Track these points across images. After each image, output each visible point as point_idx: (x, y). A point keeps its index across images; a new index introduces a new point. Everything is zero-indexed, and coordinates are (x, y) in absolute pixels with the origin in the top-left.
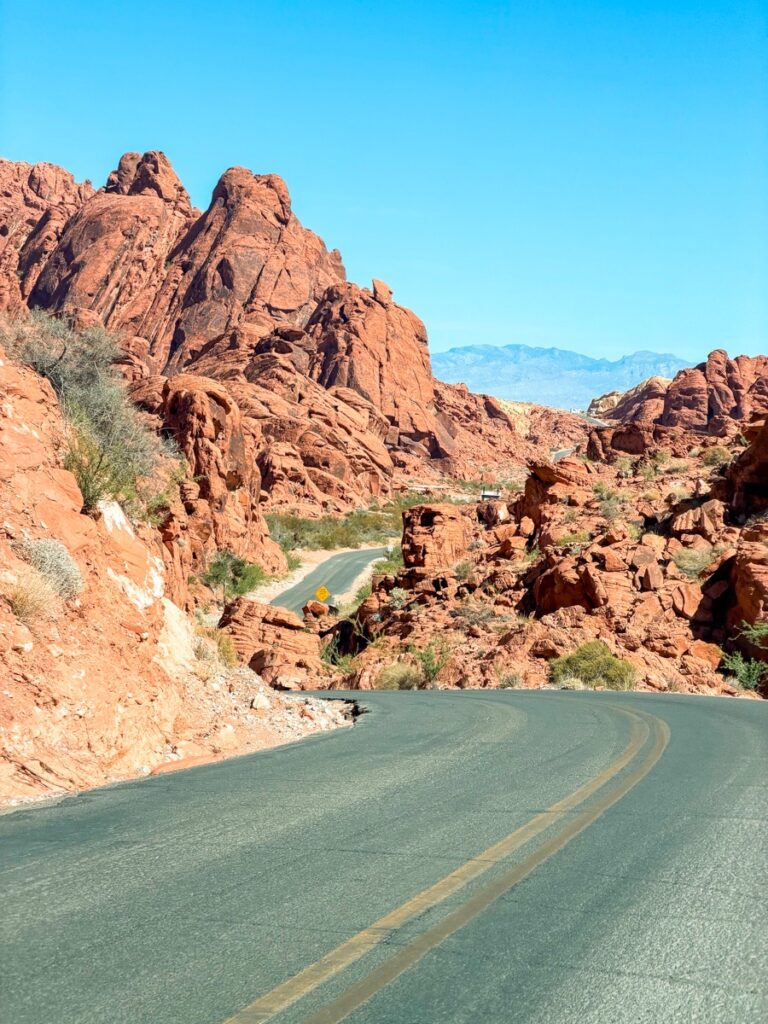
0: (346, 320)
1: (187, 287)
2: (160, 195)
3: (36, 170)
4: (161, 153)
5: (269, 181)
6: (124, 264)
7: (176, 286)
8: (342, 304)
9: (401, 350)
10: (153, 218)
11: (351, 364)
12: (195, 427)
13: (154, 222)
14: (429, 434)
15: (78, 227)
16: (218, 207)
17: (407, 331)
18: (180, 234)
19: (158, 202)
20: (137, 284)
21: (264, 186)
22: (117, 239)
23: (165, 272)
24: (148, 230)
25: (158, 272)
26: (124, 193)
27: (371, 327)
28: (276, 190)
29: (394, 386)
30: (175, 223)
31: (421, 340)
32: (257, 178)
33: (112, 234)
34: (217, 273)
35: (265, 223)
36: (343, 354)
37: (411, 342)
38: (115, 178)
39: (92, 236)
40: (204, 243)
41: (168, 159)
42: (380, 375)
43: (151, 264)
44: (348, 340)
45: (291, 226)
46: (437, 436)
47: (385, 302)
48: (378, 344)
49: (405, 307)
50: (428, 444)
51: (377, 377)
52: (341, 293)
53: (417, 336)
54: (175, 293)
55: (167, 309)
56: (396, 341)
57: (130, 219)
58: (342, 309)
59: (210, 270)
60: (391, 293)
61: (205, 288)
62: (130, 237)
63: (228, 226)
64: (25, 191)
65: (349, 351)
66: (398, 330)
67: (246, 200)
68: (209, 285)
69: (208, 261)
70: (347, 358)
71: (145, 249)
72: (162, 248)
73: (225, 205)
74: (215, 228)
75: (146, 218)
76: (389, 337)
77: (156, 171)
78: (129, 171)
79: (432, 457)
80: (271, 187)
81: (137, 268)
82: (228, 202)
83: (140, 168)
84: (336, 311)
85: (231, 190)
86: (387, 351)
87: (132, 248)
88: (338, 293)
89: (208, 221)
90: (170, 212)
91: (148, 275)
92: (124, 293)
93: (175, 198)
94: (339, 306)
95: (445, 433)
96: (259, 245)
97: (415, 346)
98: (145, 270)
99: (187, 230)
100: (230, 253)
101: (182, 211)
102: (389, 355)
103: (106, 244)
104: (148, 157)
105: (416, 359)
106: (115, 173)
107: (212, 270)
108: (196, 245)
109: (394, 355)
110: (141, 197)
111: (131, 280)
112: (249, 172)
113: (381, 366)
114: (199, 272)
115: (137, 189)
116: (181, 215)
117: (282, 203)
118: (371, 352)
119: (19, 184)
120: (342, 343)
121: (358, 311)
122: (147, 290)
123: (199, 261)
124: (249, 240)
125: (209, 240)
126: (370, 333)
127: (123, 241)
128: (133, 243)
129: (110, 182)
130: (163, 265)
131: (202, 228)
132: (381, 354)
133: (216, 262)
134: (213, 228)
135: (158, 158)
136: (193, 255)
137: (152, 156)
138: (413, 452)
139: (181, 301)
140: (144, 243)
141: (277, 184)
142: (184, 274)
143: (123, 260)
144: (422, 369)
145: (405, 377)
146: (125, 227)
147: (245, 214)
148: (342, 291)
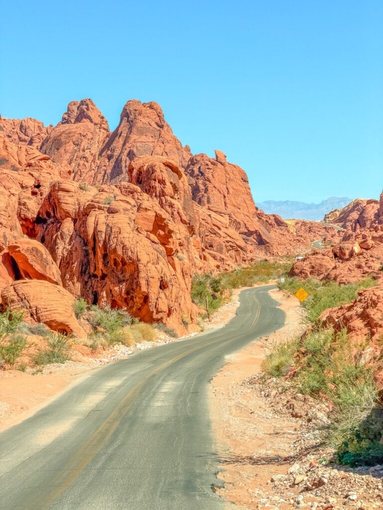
0: (202, 174)
1: (111, 168)
2: (92, 122)
3: (23, 122)
4: (89, 99)
5: (151, 106)
6: (75, 160)
7: (105, 168)
8: (199, 165)
9: (235, 187)
10: (89, 134)
11: (208, 198)
12: (158, 189)
13: (90, 136)
14: (256, 232)
15: (49, 144)
16: (124, 122)
17: (237, 177)
18: (104, 141)
19: (91, 125)
20: (84, 170)
21: (148, 108)
22: (70, 147)
23: (98, 162)
24: (87, 141)
25: (94, 162)
26: (71, 123)
27: (217, 176)
28: (155, 110)
29: (233, 208)
30: (101, 135)
31: (245, 181)
32: (144, 105)
33: (67, 145)
34: (127, 158)
35: (151, 128)
36: (203, 193)
37: (240, 183)
38: (66, 116)
39: (57, 147)
40: (118, 143)
41: (94, 102)
42: (225, 202)
43: (90, 158)
44: (205, 185)
45: (165, 128)
46: (260, 232)
47: (223, 162)
48: (222, 185)
49: (234, 164)
50: (256, 238)
51: (223, 203)
52: (198, 160)
53: (242, 179)
54: (105, 172)
55: (101, 181)
56: (231, 183)
57: (77, 136)
58: (199, 168)
59: (123, 157)
60: (225, 157)
61: (121, 167)
62: (77, 145)
63: (131, 132)
64: (19, 134)
65: (206, 190)
66: (232, 176)
67: (139, 117)
68: (124, 166)
69: (122, 152)
70: (206, 195)
71: (86, 151)
72: (96, 149)
73: (128, 121)
74: (124, 135)
75: (85, 134)
76: (227, 181)
77: (88, 109)
78: (73, 111)
79: (259, 245)
80: (152, 108)
81: (83, 162)
82: (129, 119)
83: (79, 109)
84: (196, 169)
85: (130, 113)
86: (227, 188)
87: (79, 151)
88: (196, 160)
89: (120, 131)
90: (98, 130)
91: (90, 165)
92: (77, 176)
93: (100, 123)
94: (198, 167)
95: (265, 230)
96: (149, 140)
97: (242, 184)
98: (87, 162)
99: (108, 138)
100: (133, 147)
101: (104, 129)
102: (228, 191)
103: (65, 150)
104: (83, 103)
105: (243, 191)
106: (66, 114)
107: (124, 157)
108: (114, 145)
109: (231, 191)
110: (81, 124)
111: (80, 168)
112: (139, 102)
113: (225, 197)
114: (117, 159)
115: (78, 120)
116: (104, 131)
117: (159, 116)
118: (218, 190)
119: (15, 130)
120: (202, 187)
121: (208, 169)
122: (90, 173)
123: (116, 154)
124: (143, 138)
125: (121, 141)
126: (217, 180)
127: (74, 148)
128: (79, 148)
129: (64, 119)
130: (97, 158)
131: (117, 135)
132: (224, 190)
133: (126, 152)
134: (122, 134)
135: (88, 102)
136: (113, 151)
137: (85, 102)
138: (248, 242)
139: (109, 176)
140: (86, 148)
141: (155, 107)
142: (109, 161)
143: (75, 158)
144: (248, 197)
145: (238, 202)
146: (74, 140)
147: (139, 124)
148: (198, 158)
